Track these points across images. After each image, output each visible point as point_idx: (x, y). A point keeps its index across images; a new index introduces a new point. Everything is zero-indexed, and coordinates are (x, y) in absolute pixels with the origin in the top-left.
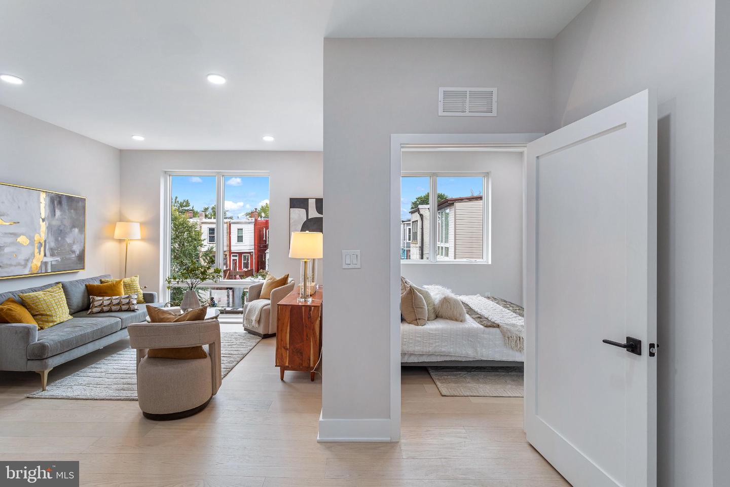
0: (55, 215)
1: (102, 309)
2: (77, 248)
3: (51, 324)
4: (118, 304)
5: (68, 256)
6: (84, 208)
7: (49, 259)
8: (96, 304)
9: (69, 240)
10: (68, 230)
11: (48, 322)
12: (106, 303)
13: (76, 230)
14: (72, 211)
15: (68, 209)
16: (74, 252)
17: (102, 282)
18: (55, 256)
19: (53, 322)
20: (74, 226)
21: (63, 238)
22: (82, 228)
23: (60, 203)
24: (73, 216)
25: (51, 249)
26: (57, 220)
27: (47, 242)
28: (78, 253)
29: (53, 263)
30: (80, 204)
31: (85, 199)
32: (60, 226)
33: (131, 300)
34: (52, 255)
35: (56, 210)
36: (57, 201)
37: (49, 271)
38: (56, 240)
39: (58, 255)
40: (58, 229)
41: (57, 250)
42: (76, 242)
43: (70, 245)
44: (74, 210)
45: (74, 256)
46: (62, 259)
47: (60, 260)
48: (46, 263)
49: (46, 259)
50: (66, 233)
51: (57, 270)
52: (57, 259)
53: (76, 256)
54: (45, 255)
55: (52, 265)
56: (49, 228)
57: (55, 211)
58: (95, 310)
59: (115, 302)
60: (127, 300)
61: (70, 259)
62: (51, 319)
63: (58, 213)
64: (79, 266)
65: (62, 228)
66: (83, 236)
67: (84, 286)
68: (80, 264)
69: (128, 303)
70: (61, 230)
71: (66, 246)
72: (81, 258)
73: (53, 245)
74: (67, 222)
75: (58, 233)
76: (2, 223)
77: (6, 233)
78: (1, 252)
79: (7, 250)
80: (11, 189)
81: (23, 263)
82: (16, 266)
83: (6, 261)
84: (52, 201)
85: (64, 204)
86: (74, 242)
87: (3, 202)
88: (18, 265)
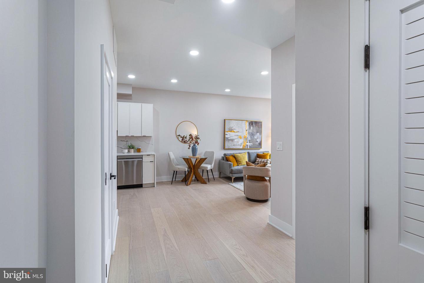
1: (258, 163)
2: (259, 140)
3: (241, 165)
4: (263, 162)
5: (255, 143)
6: (261, 125)
7: (248, 144)
8: (257, 161)
9: (255, 137)
10: (255, 134)
11: (240, 164)
12: (260, 161)
13: (258, 134)
15: (255, 126)
16: (257, 142)
17: (263, 153)
19: (241, 164)
20: (257, 132)
21: (253, 137)
22: (261, 133)
23: (252, 124)
24: (257, 128)
26: (251, 130)
27: (248, 138)
28: (259, 142)
29: (250, 145)
30: (260, 124)
31: (262, 122)
32: (252, 132)
33: (268, 161)
34: (250, 142)
36: (251, 123)
37: (248, 148)
38: (251, 137)
39: (252, 142)
43: (256, 139)
44: (258, 126)
46: (253, 144)
48: (247, 145)
49: (247, 144)
51: (251, 148)
54: (247, 142)
55: (249, 146)
56: (249, 133)
58: (256, 163)
59: (262, 161)
60: (266, 161)
62: (241, 163)
63: (251, 128)
64: (259, 147)
65: (253, 133)
66: (261, 136)
67: (256, 154)
69: (266, 162)
70: (253, 134)
72: (260, 144)
73: (250, 139)
74: (255, 131)
75: (252, 135)
76: (234, 132)
77: (235, 135)
78: (234, 141)
79: (236, 140)
80: (237, 121)
81: (240, 145)
82: (238, 145)
83: (235, 144)
84: (249, 124)
85: (254, 124)
86: (257, 138)
87: (234, 126)
88: (239, 145)
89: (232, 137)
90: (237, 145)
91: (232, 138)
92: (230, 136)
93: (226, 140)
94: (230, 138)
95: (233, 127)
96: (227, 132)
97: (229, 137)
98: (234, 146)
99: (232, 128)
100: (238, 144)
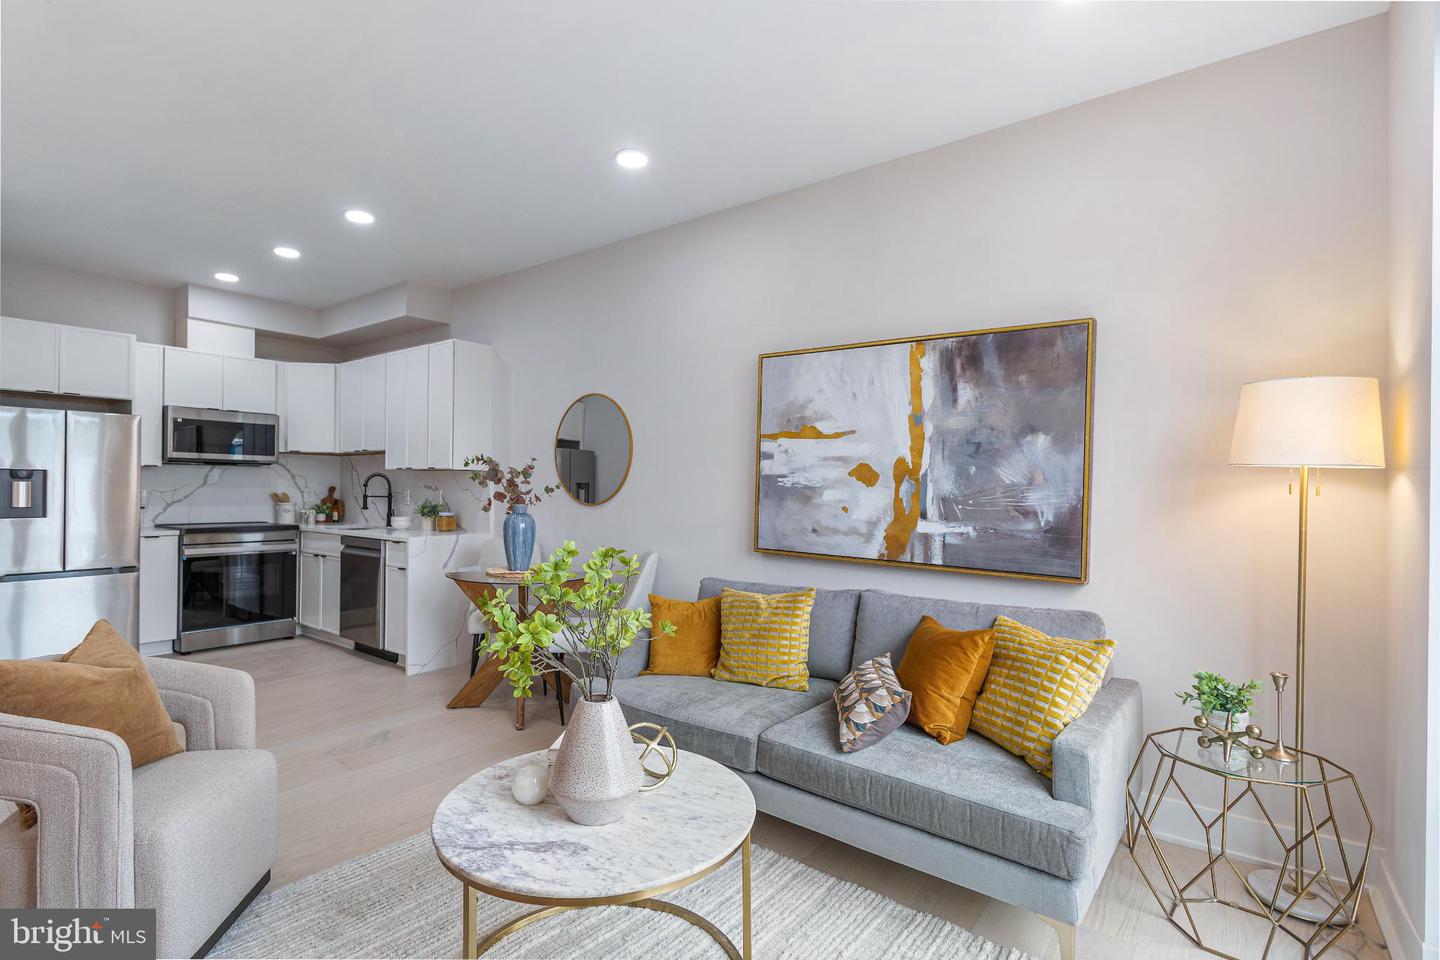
0: (955, 401)
2: (1047, 504)
5: (1006, 527)
7: (935, 528)
9: (1009, 472)
10: (1007, 441)
13: (1042, 441)
14: (1023, 378)
15: (1007, 379)
16: (1028, 513)
18: (956, 519)
20: (1030, 430)
21: (988, 468)
22: (1076, 434)
23: (975, 358)
25: (945, 501)
26: (964, 413)
27: (929, 478)
28: (1048, 516)
29: (949, 540)
30: (1067, 343)
31: (1091, 323)
32: (973, 432)
34: (947, 516)
35: (961, 385)
36: (967, 354)
37: (938, 560)
38: (961, 474)
39: (968, 518)
40: (969, 442)
41: (964, 503)
42: (1039, 478)
43: (1011, 490)
44: (1031, 372)
45: (1029, 526)
46: (983, 532)
47: (973, 534)
48: (926, 535)
49: (922, 528)
50: (998, 450)
51: (962, 563)
52: (963, 529)
53: (1039, 530)
54: (923, 516)
55: (944, 545)
56: (941, 437)
57: (954, 390)
61: (1013, 536)
63: (966, 393)
64: (1055, 566)
65: (981, 438)
68: (1060, 557)
70: (979, 445)
71: (998, 495)
72: (1067, 539)
73: (948, 487)
74: (1002, 416)
75: (972, 452)
76: (819, 435)
77: (826, 459)
78: (816, 501)
79: (828, 496)
80: (838, 356)
81: (863, 529)
82: (846, 534)
83: (827, 522)
84: (947, 363)
85: (991, 364)
86: (1031, 482)
87: (821, 391)
88: (854, 532)
89: (804, 469)
90: (836, 531)
91: (801, 479)
92: (787, 463)
93: (767, 495)
94: (788, 482)
95: (811, 401)
96: (773, 437)
97: (784, 471)
98: (814, 537)
99: (803, 407)
100: (843, 526)
